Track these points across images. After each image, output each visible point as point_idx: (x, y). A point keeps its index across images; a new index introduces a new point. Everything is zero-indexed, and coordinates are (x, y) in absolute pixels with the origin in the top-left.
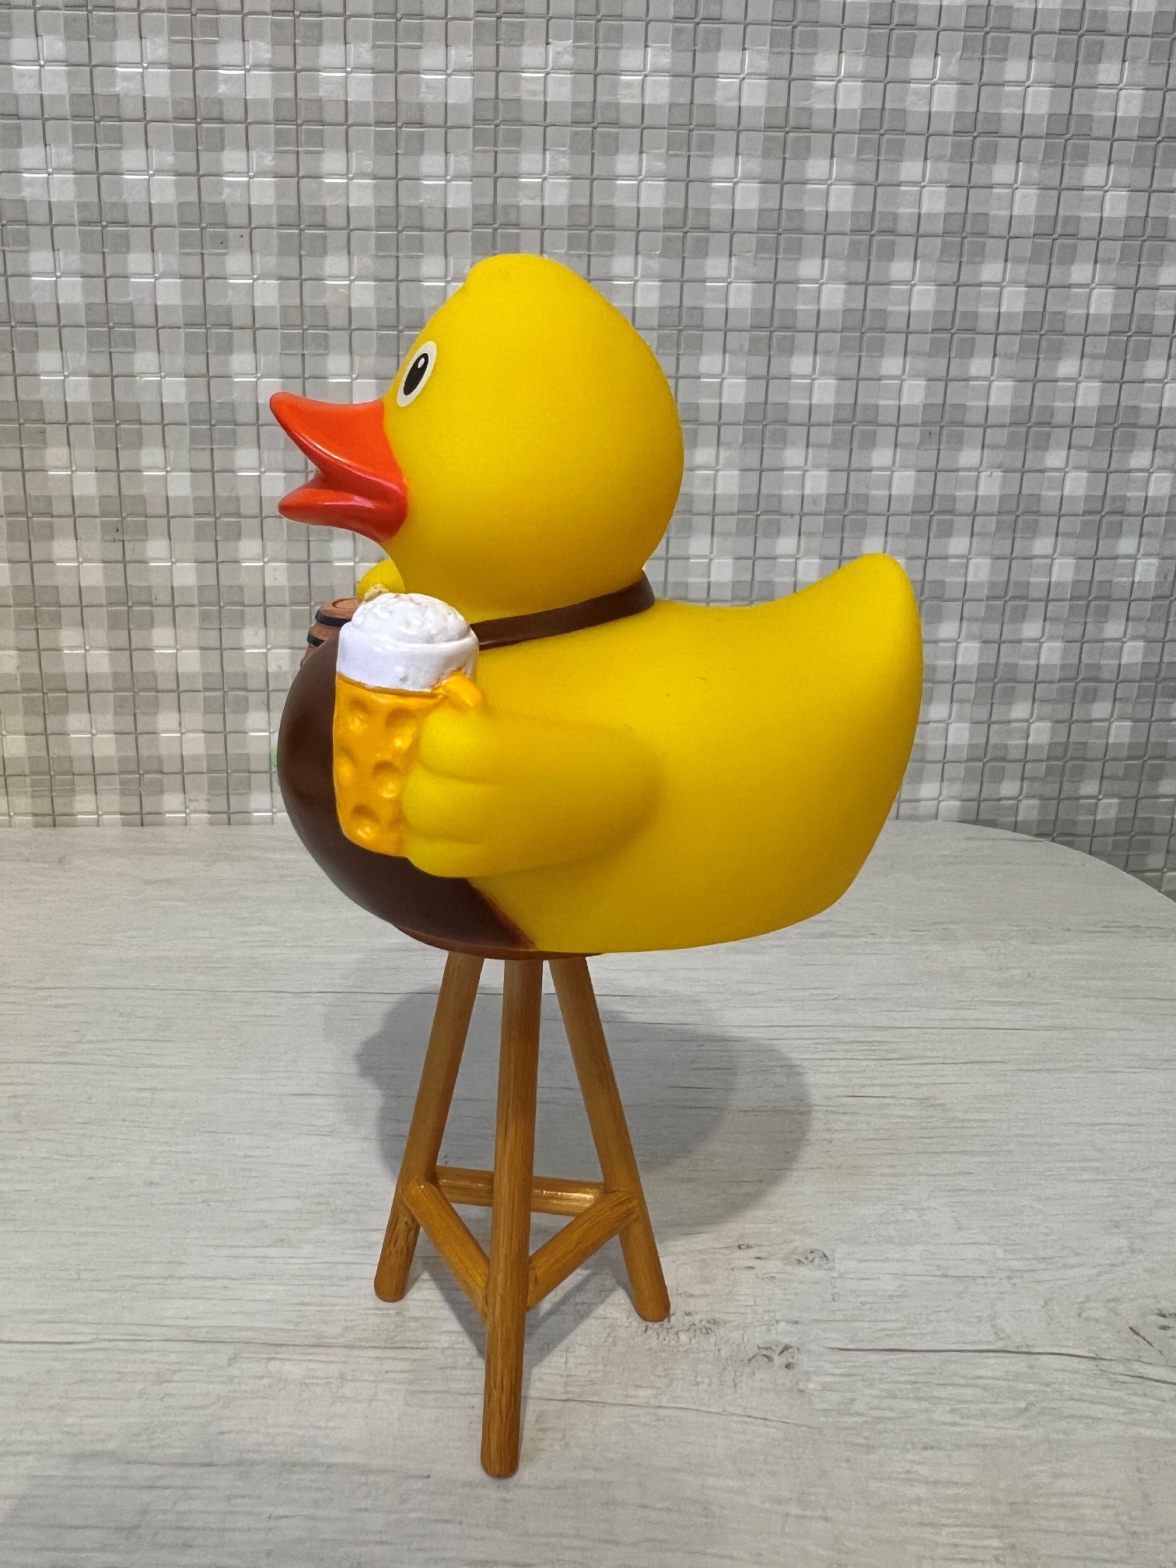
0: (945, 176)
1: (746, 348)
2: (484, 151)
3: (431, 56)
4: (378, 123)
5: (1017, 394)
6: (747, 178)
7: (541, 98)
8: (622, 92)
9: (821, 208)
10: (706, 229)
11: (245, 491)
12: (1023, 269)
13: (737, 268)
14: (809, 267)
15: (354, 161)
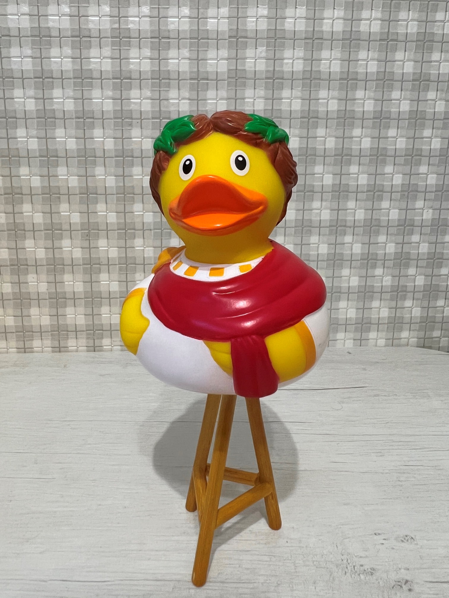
0: (409, 97)
1: (333, 162)
2: (232, 89)
3: (211, 54)
4: (191, 79)
5: (437, 179)
6: (333, 98)
7: (253, 69)
8: (284, 66)
9: (361, 109)
10: (317, 118)
11: (137, 220)
12: (440, 131)
13: (329, 133)
14: (357, 132)
15: (181, 93)
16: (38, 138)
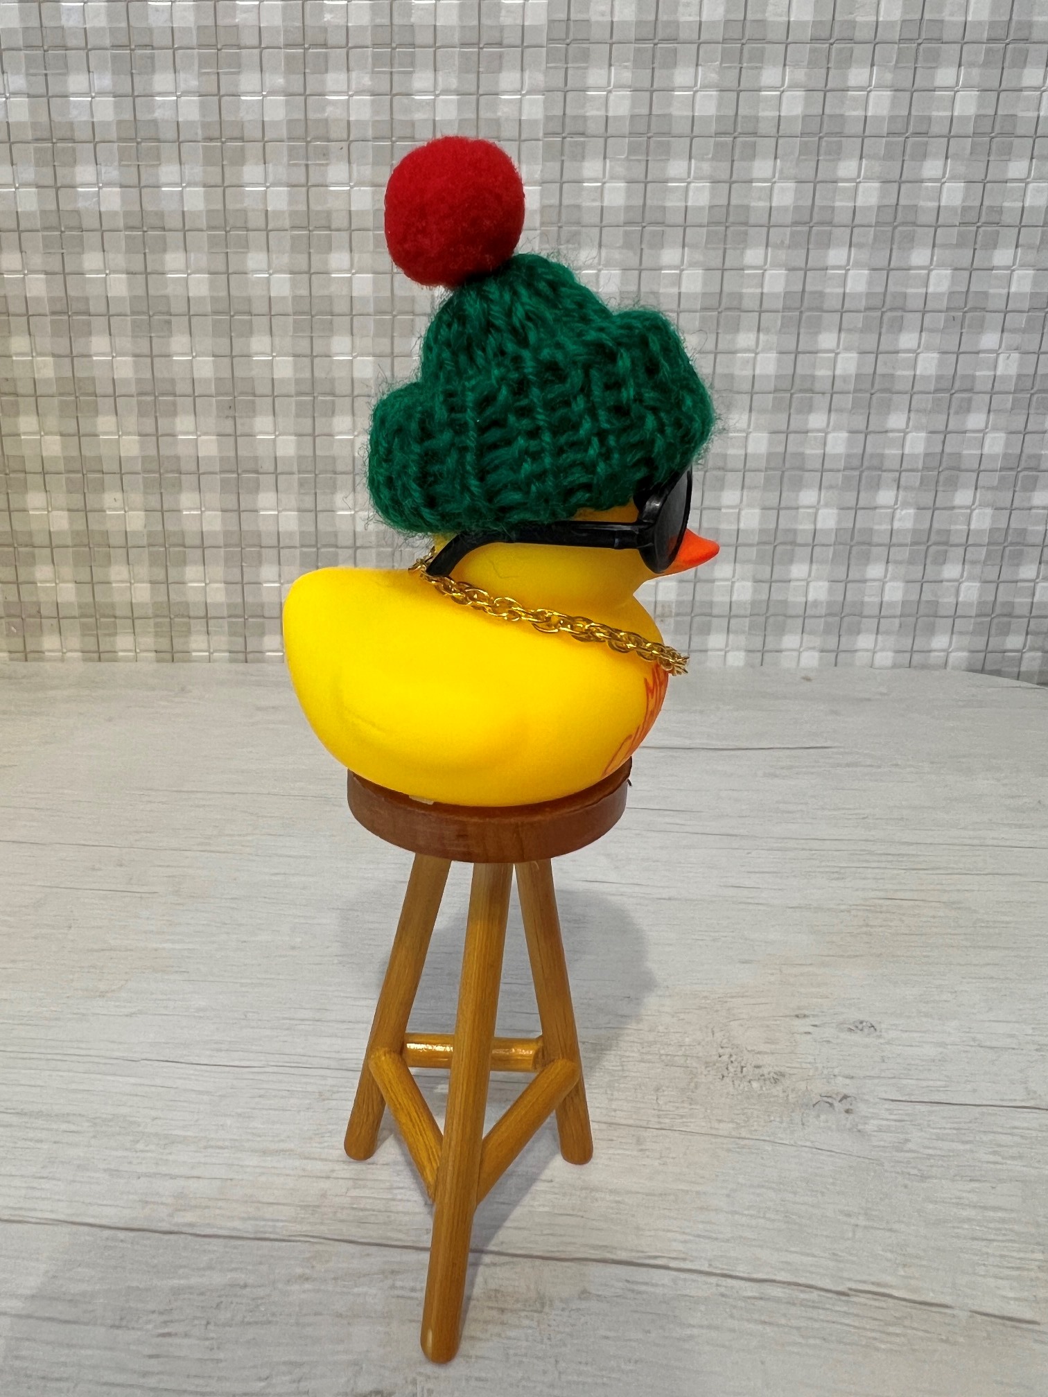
0: (976, 82)
1: (787, 242)
2: (555, 68)
4: (463, 45)
5: (1035, 281)
6: (793, 86)
7: (608, 18)
8: (681, 9)
9: (860, 113)
10: (755, 134)
11: (339, 374)
12: (1046, 166)
13: (781, 171)
14: (848, 168)
15: (440, 79)
16: (122, 186)
